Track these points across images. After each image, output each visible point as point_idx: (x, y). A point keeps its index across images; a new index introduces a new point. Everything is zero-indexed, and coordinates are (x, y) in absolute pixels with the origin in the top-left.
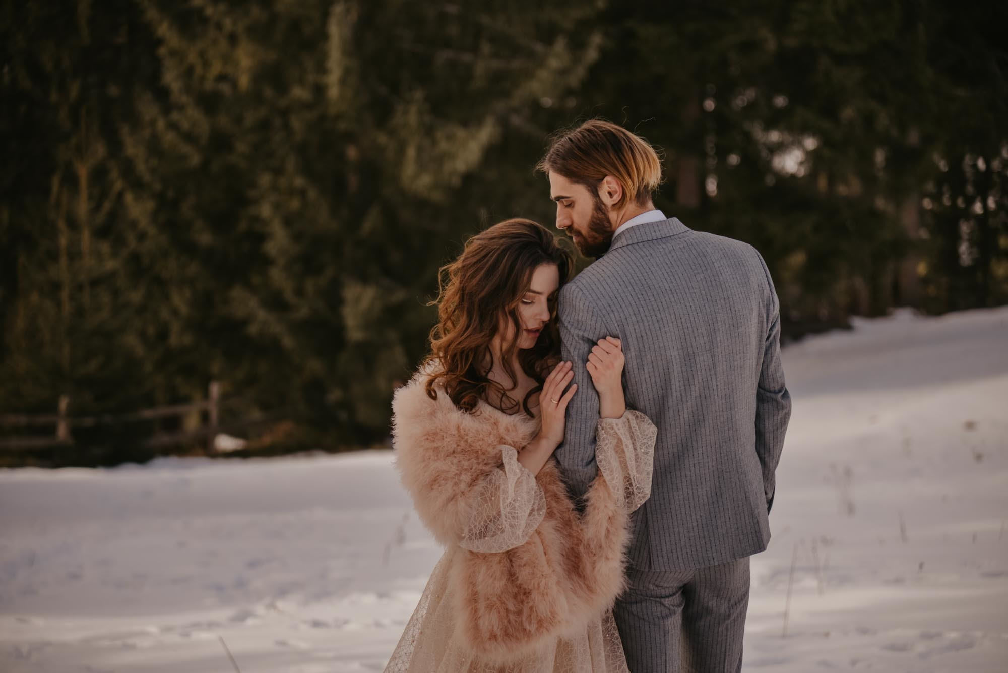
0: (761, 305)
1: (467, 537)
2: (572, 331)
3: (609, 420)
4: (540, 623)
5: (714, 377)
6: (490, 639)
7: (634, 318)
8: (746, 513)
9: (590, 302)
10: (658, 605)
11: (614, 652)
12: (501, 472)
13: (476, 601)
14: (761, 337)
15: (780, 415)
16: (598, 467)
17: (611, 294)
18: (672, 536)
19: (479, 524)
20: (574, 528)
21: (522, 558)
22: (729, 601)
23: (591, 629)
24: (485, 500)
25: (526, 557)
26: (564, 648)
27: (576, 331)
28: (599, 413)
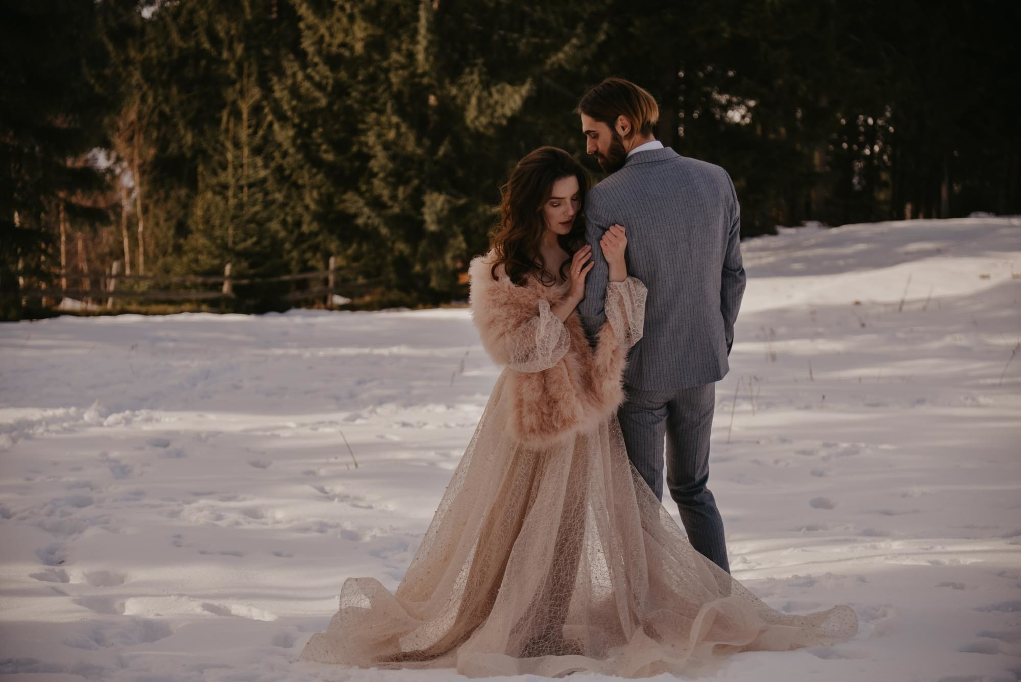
0: (727, 209)
1: (513, 361)
2: (592, 221)
3: (615, 283)
4: (564, 422)
5: (690, 259)
6: (530, 432)
7: (635, 215)
8: (710, 353)
9: (605, 202)
10: (650, 415)
11: (618, 443)
12: (538, 318)
13: (521, 406)
14: (726, 232)
15: (738, 287)
16: (606, 316)
17: (620, 198)
18: (658, 367)
19: (521, 353)
20: (588, 358)
21: (552, 378)
22: (700, 413)
23: (601, 426)
24: (525, 336)
25: (555, 377)
26: (581, 441)
27: (595, 222)
28: (608, 278)
